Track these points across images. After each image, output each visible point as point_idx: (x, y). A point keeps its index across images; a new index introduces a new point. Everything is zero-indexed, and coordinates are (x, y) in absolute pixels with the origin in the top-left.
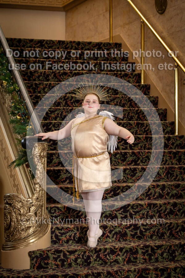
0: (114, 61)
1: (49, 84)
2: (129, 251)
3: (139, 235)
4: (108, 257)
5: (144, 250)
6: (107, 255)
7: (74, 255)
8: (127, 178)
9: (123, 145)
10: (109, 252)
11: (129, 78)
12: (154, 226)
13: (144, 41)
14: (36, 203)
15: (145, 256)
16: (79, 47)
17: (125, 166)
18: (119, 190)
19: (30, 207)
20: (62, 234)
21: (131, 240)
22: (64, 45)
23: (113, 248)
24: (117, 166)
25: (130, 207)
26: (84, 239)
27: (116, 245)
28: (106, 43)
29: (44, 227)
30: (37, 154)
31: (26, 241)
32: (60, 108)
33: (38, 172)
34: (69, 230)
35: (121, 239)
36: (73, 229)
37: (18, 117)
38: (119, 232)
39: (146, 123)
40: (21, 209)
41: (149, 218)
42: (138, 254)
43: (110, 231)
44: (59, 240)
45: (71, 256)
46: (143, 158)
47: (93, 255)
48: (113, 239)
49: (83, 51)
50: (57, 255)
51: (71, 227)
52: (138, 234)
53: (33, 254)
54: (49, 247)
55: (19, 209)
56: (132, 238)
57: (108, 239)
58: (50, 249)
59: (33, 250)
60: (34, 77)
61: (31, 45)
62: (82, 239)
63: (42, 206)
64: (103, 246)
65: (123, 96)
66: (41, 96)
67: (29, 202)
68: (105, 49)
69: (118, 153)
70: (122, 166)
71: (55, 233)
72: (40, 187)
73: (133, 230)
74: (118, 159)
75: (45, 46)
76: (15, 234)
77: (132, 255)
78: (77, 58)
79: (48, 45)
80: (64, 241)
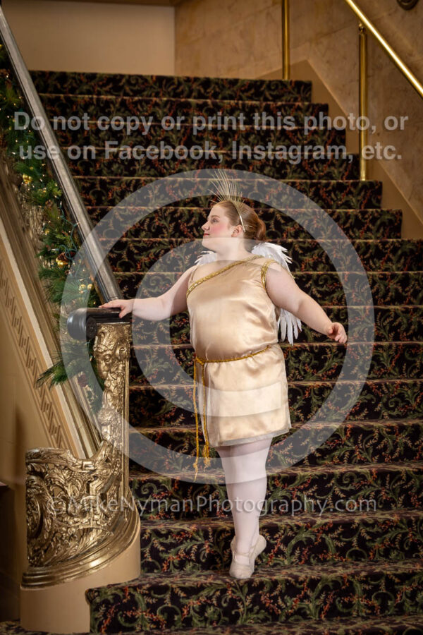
1: (134, 182)
2: (331, 588)
3: (357, 548)
4: (280, 601)
5: (369, 584)
6: (279, 598)
7: (198, 599)
10: (283, 591)
11: (329, 166)
13: (367, 76)
14: (105, 471)
15: (371, 600)
16: (208, 93)
17: (322, 380)
19: (90, 482)
20: (168, 547)
21: (336, 560)
22: (172, 87)
23: (293, 580)
24: (301, 380)
25: (333, 481)
26: (221, 559)
27: (301, 572)
28: (273, 81)
29: (124, 529)
30: (105, 351)
31: (80, 565)
32: (161, 240)
33: (109, 396)
34: (183, 538)
35: (312, 559)
36: (194, 535)
37: (60, 263)
38: (306, 541)
40: (67, 487)
41: (381, 507)
42: (354, 594)
43: (284, 538)
44: (161, 561)
45: (191, 601)
47: (243, 598)
48: (293, 560)
49: (218, 101)
50: (156, 598)
51: (188, 529)
52: (353, 547)
53: (99, 595)
54: (137, 579)
55: (63, 485)
56: (339, 556)
57: (281, 558)
58: (140, 583)
59: (97, 587)
60: (98, 166)
61: (91, 89)
62: (218, 560)
63: (118, 479)
64: (268, 577)
67: (87, 468)
68: (271, 95)
69: (304, 350)
70: (315, 381)
71: (150, 544)
72: (113, 431)
73: (341, 536)
74: (304, 364)
75: (125, 90)
76: (53, 546)
77: (341, 597)
79: (132, 87)
80: (173, 564)
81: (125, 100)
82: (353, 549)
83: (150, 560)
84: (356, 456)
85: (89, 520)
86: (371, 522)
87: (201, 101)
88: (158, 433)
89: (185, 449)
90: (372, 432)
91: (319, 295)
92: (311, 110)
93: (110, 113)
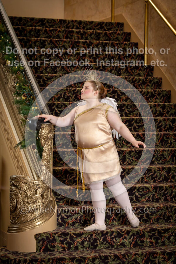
0: (116, 41)
2: (136, 234)
3: (146, 218)
4: (114, 240)
5: (151, 233)
6: (114, 238)
7: (81, 238)
8: (131, 160)
10: (116, 236)
11: (132, 58)
12: (160, 209)
13: (148, 21)
14: (43, 185)
15: (151, 240)
16: (81, 27)
17: (130, 148)
18: (125, 173)
19: (37, 189)
20: (68, 217)
22: (66, 24)
23: (120, 231)
24: (121, 148)
25: (136, 190)
26: (90, 222)
27: (123, 228)
28: (108, 22)
30: (44, 135)
31: (32, 224)
33: (45, 154)
35: (127, 222)
37: (24, 98)
41: (155, 201)
42: (145, 237)
43: (116, 214)
44: (65, 222)
45: (78, 239)
47: (99, 238)
48: (119, 222)
49: (85, 30)
50: (64, 238)
52: (144, 217)
53: (40, 236)
54: (56, 230)
55: (26, 191)
57: (114, 222)
58: (57, 231)
59: (39, 233)
60: (36, 57)
61: (32, 24)
62: (88, 222)
63: (48, 188)
64: (110, 229)
65: (127, 77)
66: (43, 76)
67: (36, 184)
68: (107, 28)
70: (127, 148)
71: (61, 216)
72: (47, 168)
74: (122, 141)
75: (46, 25)
76: (21, 216)
77: (139, 238)
78: (78, 37)
79: (49, 24)
80: (70, 224)
81: (47, 29)
82: (144, 218)
83: (61, 222)
84: (144, 180)
85: (36, 205)
86: (152, 207)
87: (78, 30)
88: (63, 169)
89: (74, 176)
90: (151, 170)
91: (128, 113)
92: (123, 35)
93: (40, 35)
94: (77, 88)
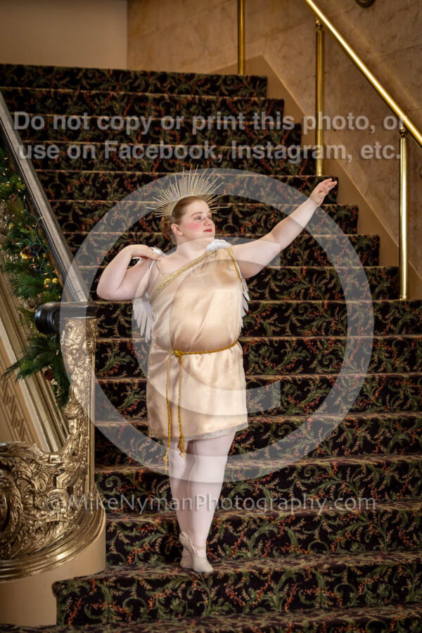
1: (92, 176)
2: (295, 580)
3: (319, 541)
4: (244, 594)
5: (331, 577)
6: (243, 590)
7: (164, 592)
8: (285, 404)
9: (274, 325)
10: (247, 584)
12: (353, 519)
13: (324, 73)
14: (71, 464)
15: (333, 592)
16: (165, 87)
17: (282, 374)
18: (269, 433)
19: (57, 475)
20: (133, 540)
21: (298, 552)
22: (128, 81)
23: (257, 572)
24: (261, 374)
25: (295, 475)
27: (264, 564)
28: (230, 76)
29: (90, 522)
30: (72, 345)
31: (47, 558)
33: (76, 390)
34: (148, 531)
35: (275, 552)
36: (159, 528)
37: (24, 257)
38: (269, 534)
39: (330, 270)
40: (34, 480)
42: (317, 586)
43: (248, 531)
44: (126, 553)
45: (156, 593)
46: (323, 356)
47: (208, 590)
48: (256, 552)
49: (174, 95)
50: (122, 591)
51: (153, 523)
52: (315, 539)
53: (65, 588)
54: (103, 572)
55: (30, 479)
56: (301, 548)
57: (244, 551)
58: (106, 576)
59: (64, 579)
61: (48, 82)
63: (85, 473)
64: (232, 569)
66: (74, 205)
67: (54, 462)
68: (227, 90)
69: (263, 344)
70: (275, 375)
71: (116, 537)
72: (80, 425)
73: (303, 529)
74: (264, 358)
75: (82, 85)
76: (20, 539)
77: (304, 589)
78: (159, 112)
79: (88, 81)
80: (138, 557)
81: (83, 93)
82: (315, 541)
84: (316, 450)
85: (56, 514)
86: (333, 515)
87: (158, 96)
91: (277, 290)
92: (267, 105)
93: (67, 107)
94: (156, 234)
